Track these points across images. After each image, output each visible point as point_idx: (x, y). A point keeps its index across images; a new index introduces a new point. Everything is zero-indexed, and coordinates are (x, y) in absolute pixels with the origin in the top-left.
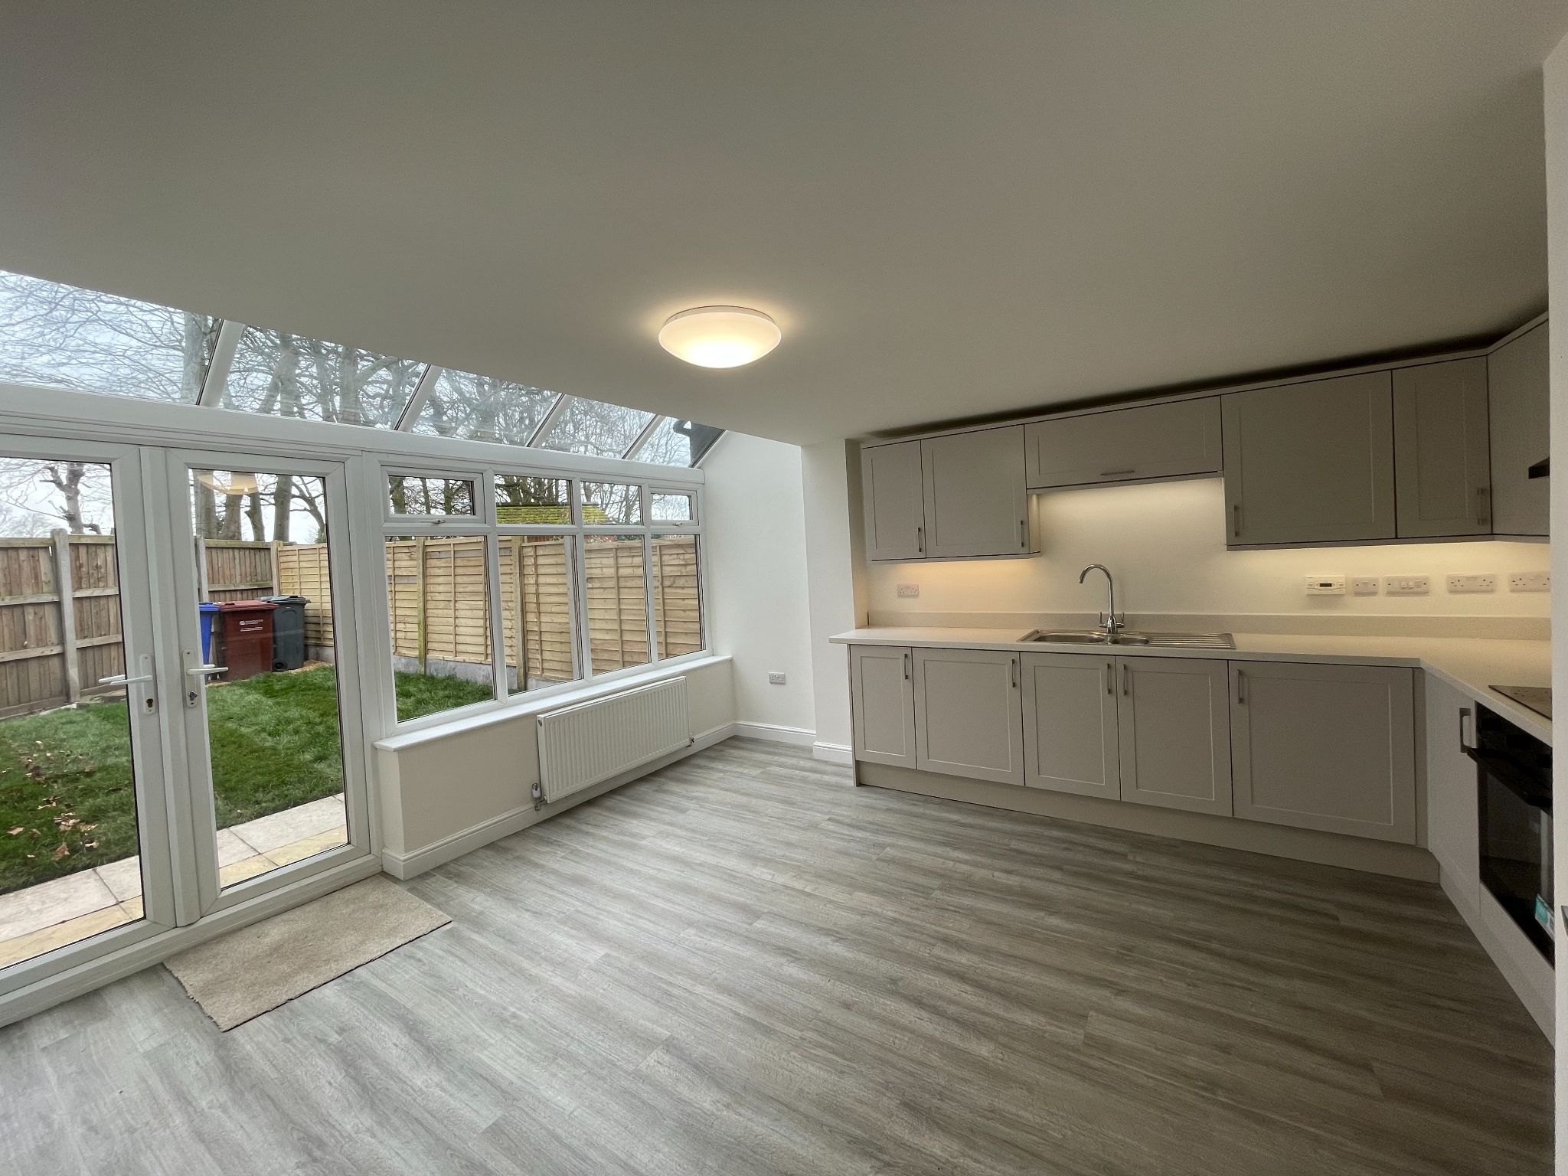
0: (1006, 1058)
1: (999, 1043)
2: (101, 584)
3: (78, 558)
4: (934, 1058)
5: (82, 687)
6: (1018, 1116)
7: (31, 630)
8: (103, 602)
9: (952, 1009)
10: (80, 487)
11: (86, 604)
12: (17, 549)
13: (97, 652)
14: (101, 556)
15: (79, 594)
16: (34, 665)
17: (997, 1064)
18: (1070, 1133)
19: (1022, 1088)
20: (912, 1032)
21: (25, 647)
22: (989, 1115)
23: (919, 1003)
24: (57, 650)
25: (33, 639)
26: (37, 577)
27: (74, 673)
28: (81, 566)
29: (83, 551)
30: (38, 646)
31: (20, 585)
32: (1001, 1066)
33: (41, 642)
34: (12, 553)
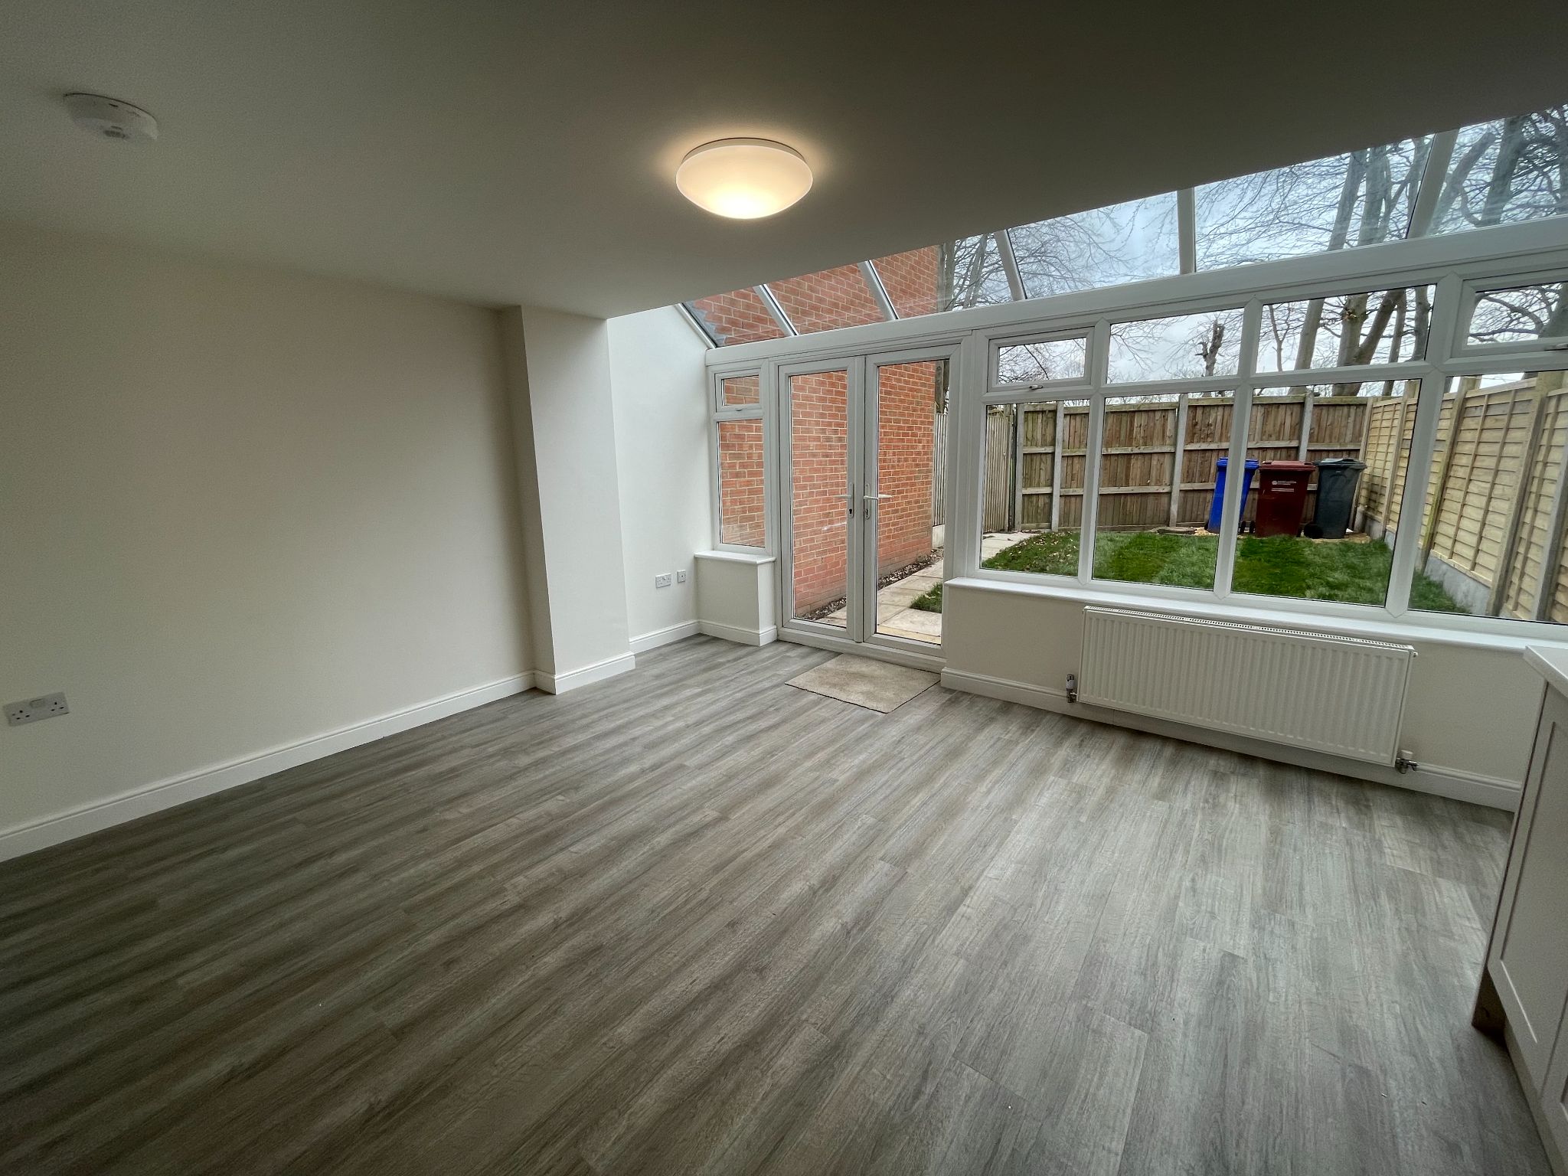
0: (605, 1049)
1: (627, 1050)
2: (1209, 440)
3: (1194, 417)
4: (637, 981)
5: (1180, 519)
6: (538, 1032)
7: (1154, 473)
8: (1208, 454)
9: (698, 1018)
10: (1217, 357)
11: (1194, 455)
12: (1154, 411)
13: (1196, 495)
14: (1213, 415)
15: (1189, 447)
16: (1151, 498)
17: (602, 1037)
18: (495, 1073)
19: (563, 1049)
20: (678, 971)
21: (1148, 484)
22: (554, 1008)
23: (719, 986)
24: (1167, 489)
25: (1154, 479)
26: (1164, 432)
27: (1174, 509)
28: (1196, 424)
29: (1199, 412)
30: (1156, 484)
31: (1151, 439)
32: (598, 1041)
33: (1159, 482)
34: (1151, 414)
